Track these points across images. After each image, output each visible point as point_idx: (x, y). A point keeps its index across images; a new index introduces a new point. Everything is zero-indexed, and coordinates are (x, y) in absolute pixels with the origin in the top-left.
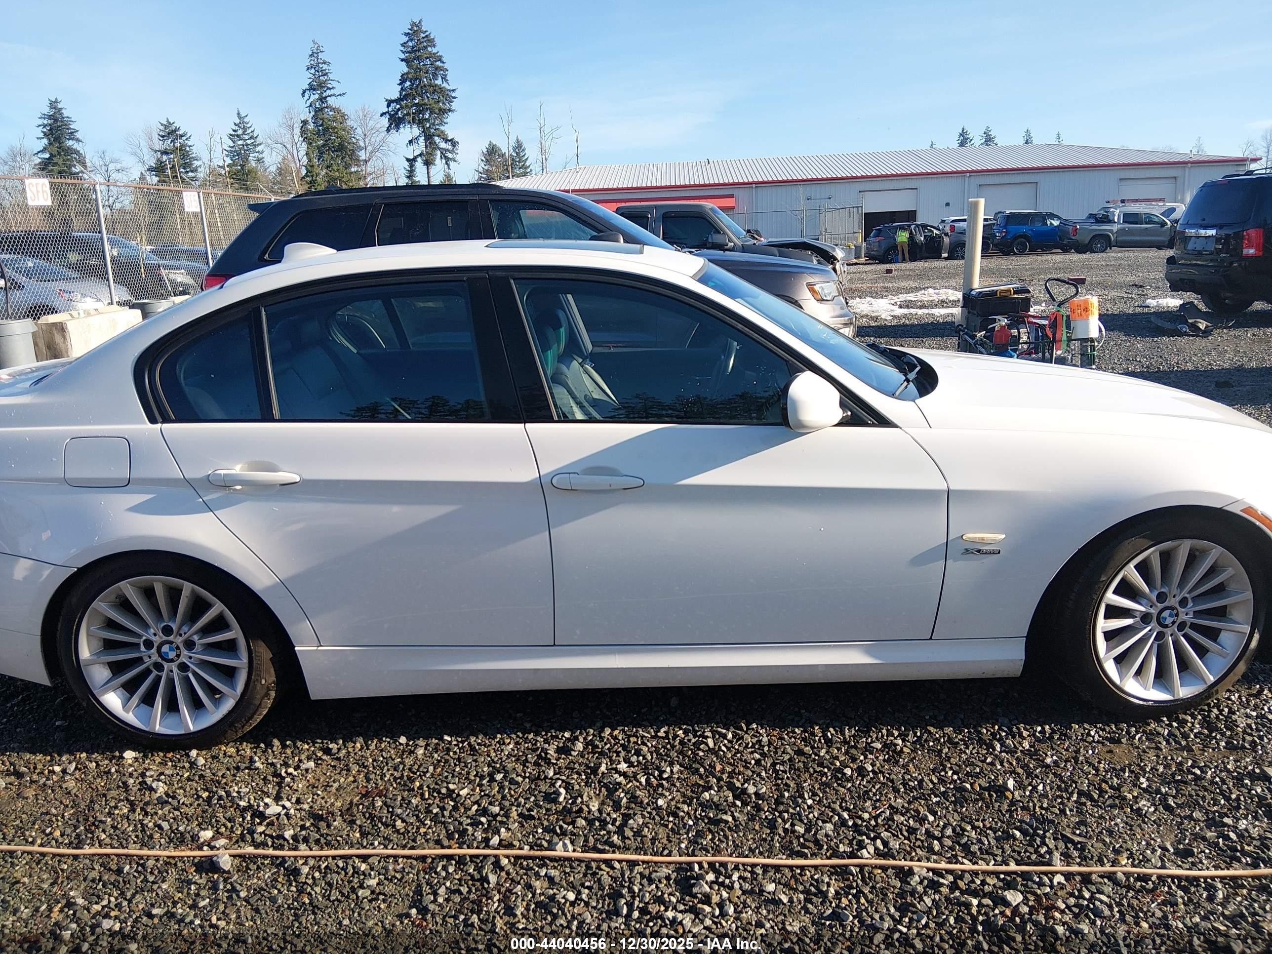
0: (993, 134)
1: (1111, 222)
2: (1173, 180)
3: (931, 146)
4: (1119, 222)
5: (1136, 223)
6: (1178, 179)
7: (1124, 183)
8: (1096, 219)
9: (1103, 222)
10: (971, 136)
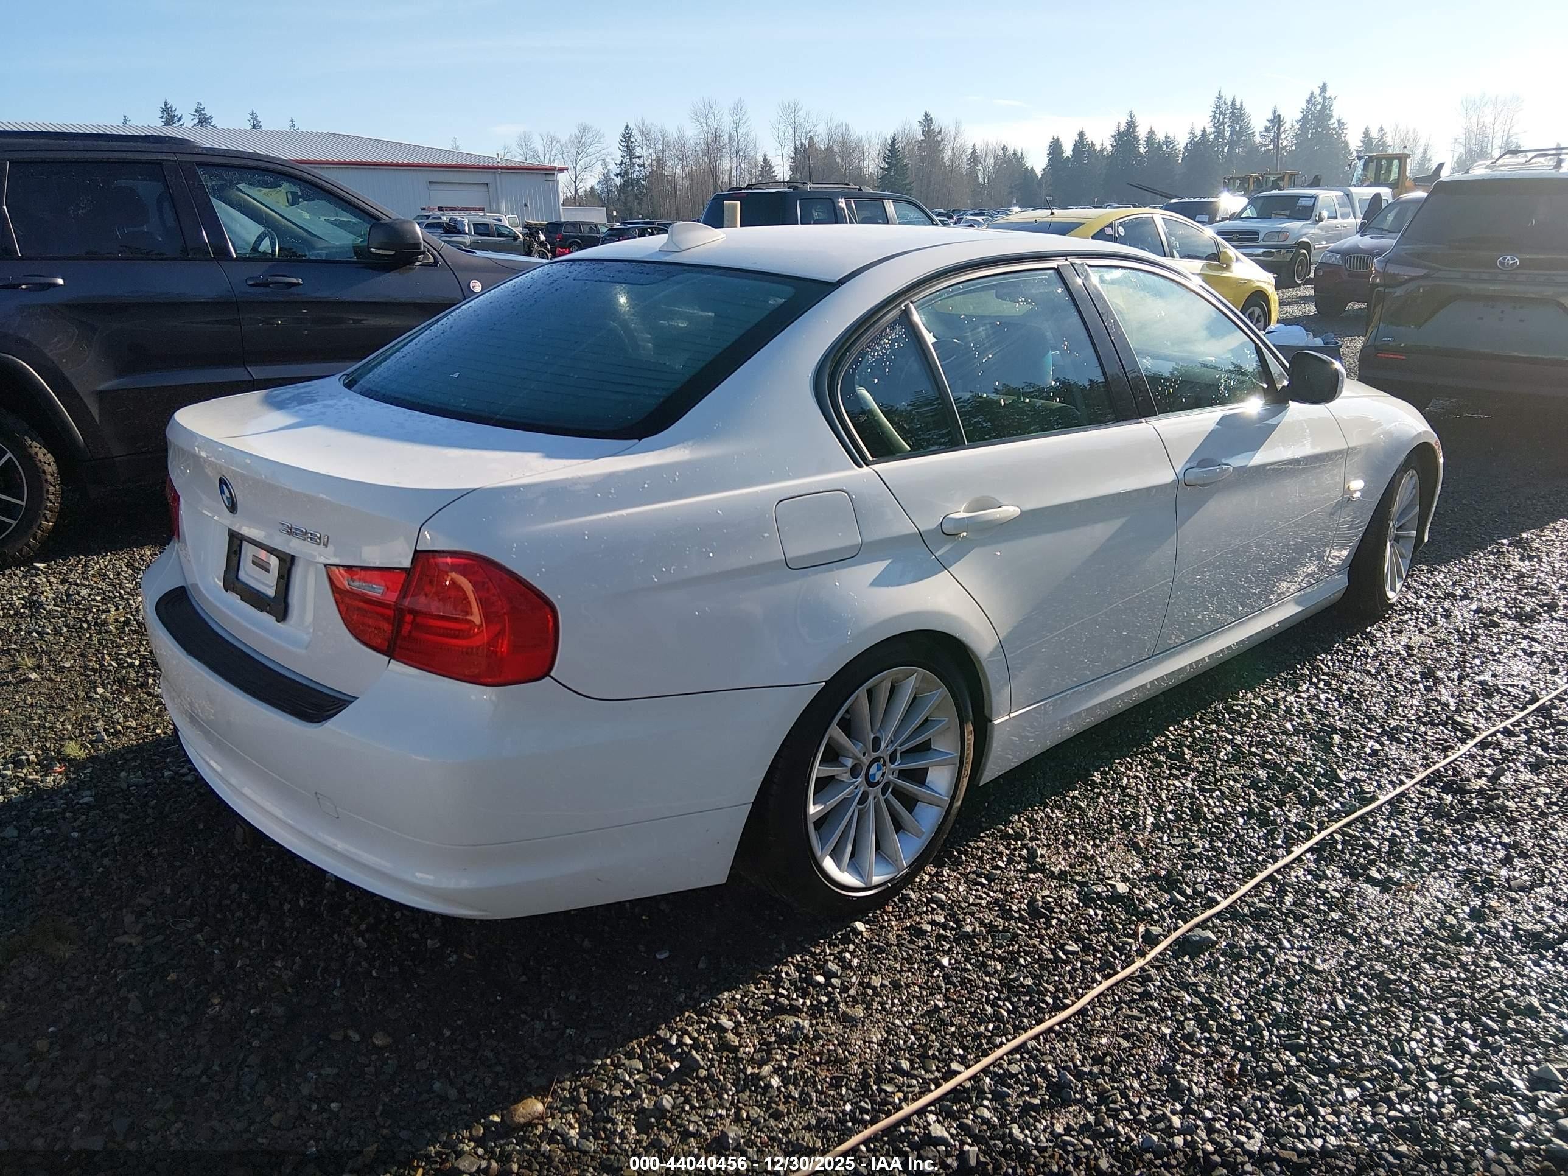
0: (208, 112)
1: (461, 232)
2: (484, 188)
3: (125, 123)
4: (469, 234)
5: (488, 235)
6: (490, 186)
7: (433, 187)
8: (444, 228)
9: (453, 233)
10: (178, 113)
